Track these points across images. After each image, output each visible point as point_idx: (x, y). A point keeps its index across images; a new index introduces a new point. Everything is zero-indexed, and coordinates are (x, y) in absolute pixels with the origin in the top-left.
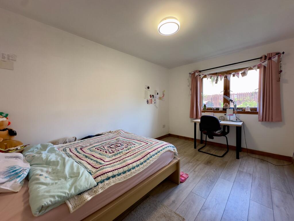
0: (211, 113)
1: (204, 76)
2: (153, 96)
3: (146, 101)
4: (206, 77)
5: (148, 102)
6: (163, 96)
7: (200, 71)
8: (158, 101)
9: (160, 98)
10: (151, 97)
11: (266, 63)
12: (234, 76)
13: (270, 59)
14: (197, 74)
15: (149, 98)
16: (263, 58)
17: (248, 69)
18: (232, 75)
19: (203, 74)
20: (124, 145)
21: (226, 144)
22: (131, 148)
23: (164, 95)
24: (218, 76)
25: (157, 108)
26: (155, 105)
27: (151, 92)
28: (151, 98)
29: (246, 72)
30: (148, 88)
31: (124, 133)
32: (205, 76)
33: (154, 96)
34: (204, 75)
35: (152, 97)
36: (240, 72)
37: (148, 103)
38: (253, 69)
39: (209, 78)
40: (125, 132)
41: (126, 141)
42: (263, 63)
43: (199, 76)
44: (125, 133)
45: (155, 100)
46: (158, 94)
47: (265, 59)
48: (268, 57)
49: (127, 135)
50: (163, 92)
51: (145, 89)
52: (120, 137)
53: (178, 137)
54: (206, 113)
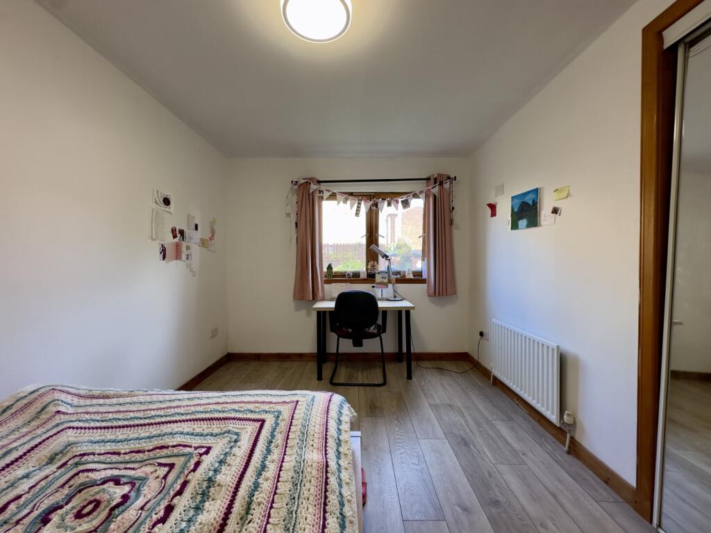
0: (344, 284)
1: (330, 195)
2: (182, 232)
3: (158, 250)
4: (335, 199)
5: (163, 252)
6: (213, 236)
7: (319, 182)
8: (196, 249)
9: (203, 243)
10: (175, 237)
11: (436, 190)
12: (389, 204)
13: (441, 184)
14: (313, 187)
15: (169, 240)
16: (432, 180)
17: (411, 195)
18: (386, 203)
19: (328, 188)
20: (144, 479)
21: (380, 351)
22: (210, 480)
23: (213, 232)
24: (361, 200)
25: (194, 275)
26: (189, 266)
27: (174, 217)
28: (176, 240)
29: (409, 200)
30: (167, 202)
31: (76, 401)
32: (333, 196)
33: (186, 235)
34: (331, 193)
35: (179, 235)
36: (400, 200)
37: (164, 258)
38: (419, 198)
39: (342, 202)
40: (82, 392)
41: (136, 446)
42: (432, 188)
43: (320, 193)
44: (88, 402)
45: (188, 248)
46: (196, 228)
47: (435, 183)
48: (439, 180)
49: (105, 406)
50: (212, 223)
51: (155, 205)
52: (70, 436)
53: (258, 357)
54: (333, 284)
